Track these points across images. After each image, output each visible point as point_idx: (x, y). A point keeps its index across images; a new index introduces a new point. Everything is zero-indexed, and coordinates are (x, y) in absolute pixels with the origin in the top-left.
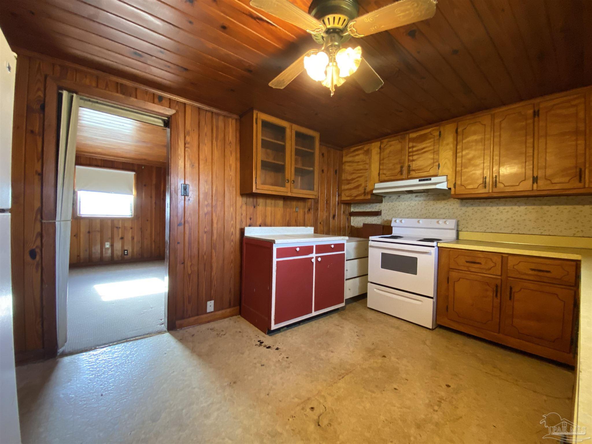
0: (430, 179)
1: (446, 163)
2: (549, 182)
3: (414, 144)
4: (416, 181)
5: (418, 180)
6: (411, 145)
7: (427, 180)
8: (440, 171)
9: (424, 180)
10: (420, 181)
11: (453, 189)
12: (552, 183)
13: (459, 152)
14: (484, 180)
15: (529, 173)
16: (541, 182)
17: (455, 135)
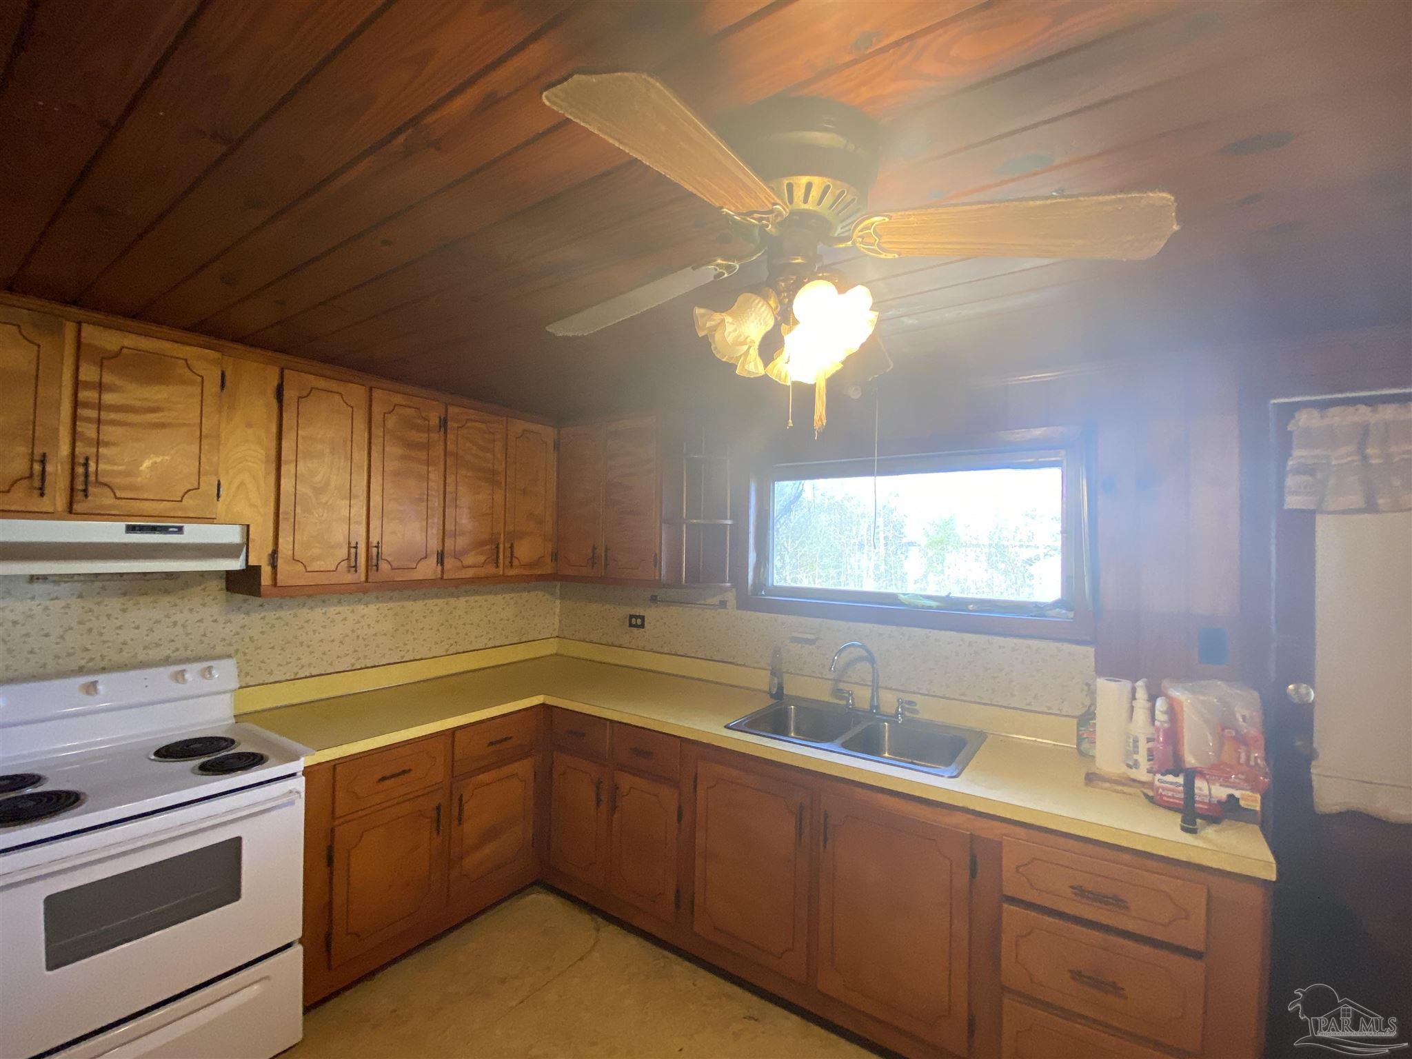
0: (180, 530)
1: (242, 483)
2: (459, 564)
3: (108, 378)
4: (112, 532)
5: (122, 525)
6: (89, 373)
7: (164, 530)
8: (221, 507)
9: (153, 529)
10: (131, 529)
11: (266, 571)
12: (464, 567)
13: (288, 462)
14: (353, 551)
15: (434, 545)
16: (449, 563)
17: (274, 402)
